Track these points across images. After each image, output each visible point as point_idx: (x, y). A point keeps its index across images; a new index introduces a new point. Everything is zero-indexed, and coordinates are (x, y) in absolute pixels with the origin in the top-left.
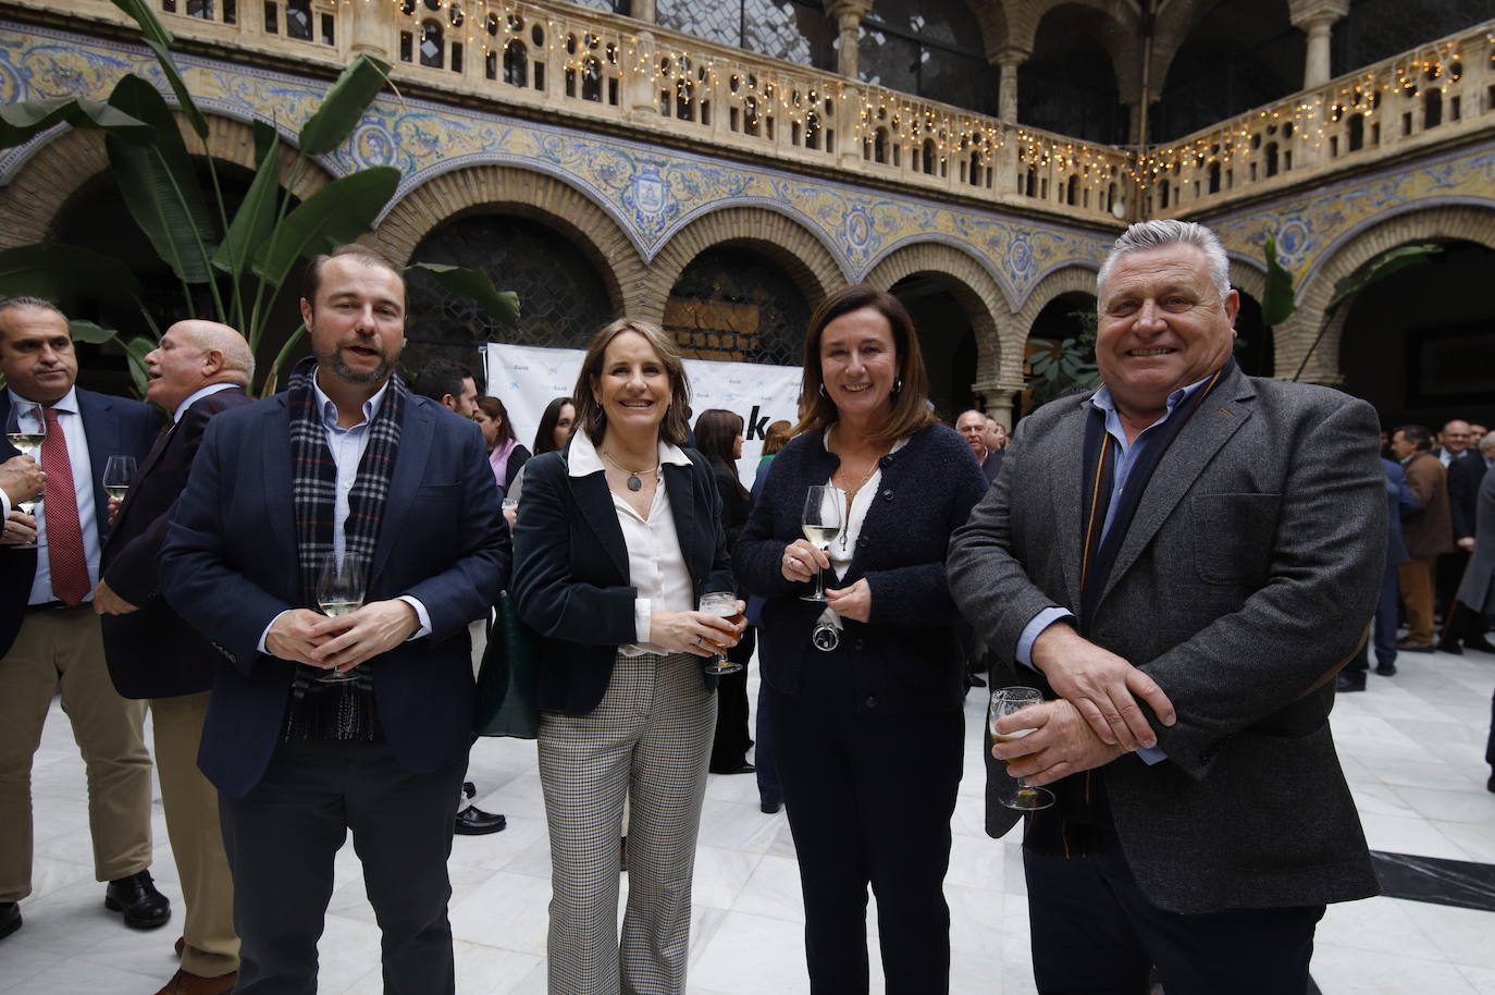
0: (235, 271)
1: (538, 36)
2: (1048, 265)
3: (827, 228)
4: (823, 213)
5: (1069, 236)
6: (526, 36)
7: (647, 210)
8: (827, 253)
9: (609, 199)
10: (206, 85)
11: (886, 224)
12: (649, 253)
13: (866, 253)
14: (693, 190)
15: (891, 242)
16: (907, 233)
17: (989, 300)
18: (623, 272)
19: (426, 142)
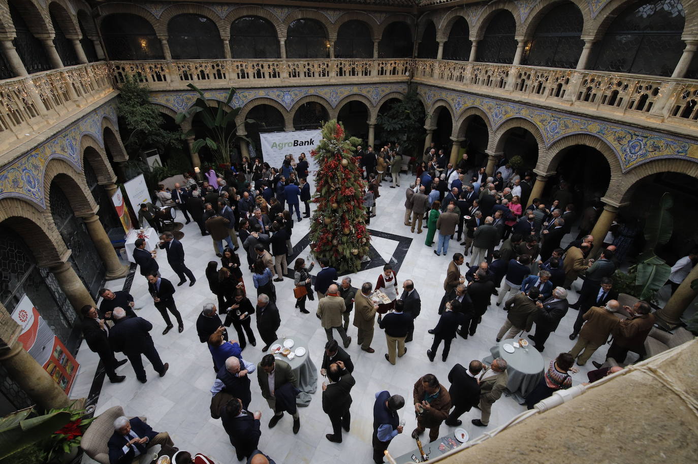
0: (218, 125)
1: (262, 67)
2: (383, 94)
3: (327, 97)
4: (325, 94)
5: (389, 86)
6: (260, 68)
7: (287, 101)
8: (327, 102)
9: (279, 100)
10: (207, 95)
11: (341, 93)
12: (289, 110)
13: (336, 101)
14: (296, 95)
15: (342, 97)
16: (346, 94)
17: (368, 105)
18: (284, 114)
19: (245, 97)
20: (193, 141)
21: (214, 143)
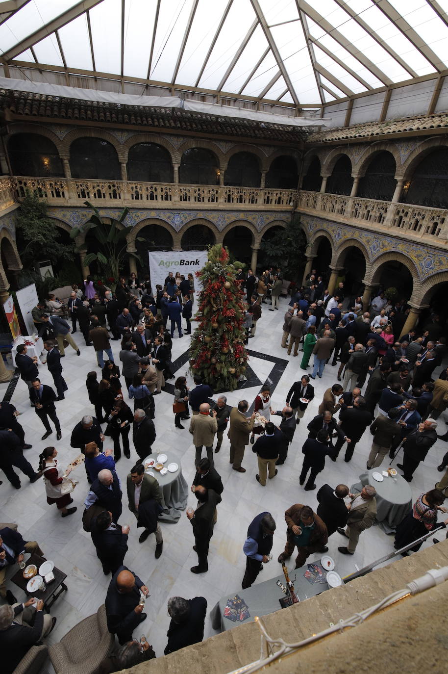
0: (110, 241)
1: (156, 190)
2: (268, 221)
3: (214, 221)
4: (213, 218)
5: (274, 214)
6: (154, 190)
7: (177, 223)
8: (215, 225)
9: (169, 222)
10: (102, 213)
11: (228, 218)
12: (177, 231)
13: (223, 225)
14: (186, 218)
15: (229, 222)
16: (233, 219)
17: (253, 230)
18: (173, 234)
19: (137, 217)
20: (85, 255)
21: (104, 258)
